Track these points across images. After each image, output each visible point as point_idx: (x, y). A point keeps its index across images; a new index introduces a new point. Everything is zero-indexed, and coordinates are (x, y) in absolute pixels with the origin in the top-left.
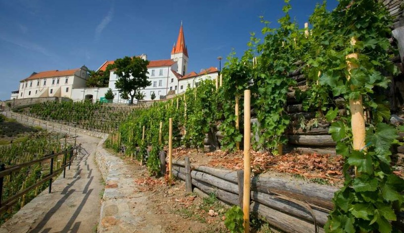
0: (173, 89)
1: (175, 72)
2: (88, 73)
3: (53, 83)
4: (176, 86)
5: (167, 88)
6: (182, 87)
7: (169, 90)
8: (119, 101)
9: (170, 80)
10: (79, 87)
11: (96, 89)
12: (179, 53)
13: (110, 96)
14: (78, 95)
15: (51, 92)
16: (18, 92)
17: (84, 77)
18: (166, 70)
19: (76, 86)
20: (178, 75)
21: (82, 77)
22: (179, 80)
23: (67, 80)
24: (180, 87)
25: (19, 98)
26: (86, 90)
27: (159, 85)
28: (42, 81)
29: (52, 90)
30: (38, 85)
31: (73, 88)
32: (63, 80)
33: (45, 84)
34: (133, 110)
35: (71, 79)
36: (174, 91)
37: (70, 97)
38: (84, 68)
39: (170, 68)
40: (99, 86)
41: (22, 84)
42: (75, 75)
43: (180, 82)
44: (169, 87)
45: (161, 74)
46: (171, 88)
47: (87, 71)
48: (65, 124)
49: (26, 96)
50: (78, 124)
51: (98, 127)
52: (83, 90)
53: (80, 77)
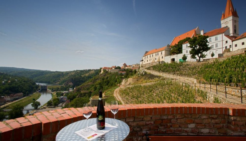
0: (228, 47)
1: (228, 36)
2: (170, 47)
3: (156, 55)
4: (230, 46)
5: (222, 48)
6: (236, 45)
7: (224, 49)
8: (192, 61)
9: (224, 42)
10: (167, 55)
11: (176, 55)
12: (228, 17)
13: (185, 58)
14: (168, 60)
15: (156, 59)
16: (143, 61)
17: (169, 50)
18: (220, 36)
19: (166, 55)
20: (231, 38)
21: (168, 50)
22: (232, 41)
23: (162, 53)
24: (234, 46)
25: (144, 64)
26: (171, 57)
27: (216, 47)
28: (152, 55)
29: (156, 58)
30: (150, 57)
31: (165, 56)
32: (160, 53)
33: (153, 56)
34: (202, 65)
35: (164, 52)
36: (229, 49)
37: (164, 61)
38: (169, 46)
39: (223, 34)
40: (177, 53)
41: (144, 58)
42: (165, 50)
43: (233, 42)
44: (224, 46)
45: (216, 39)
46: (226, 47)
47: (169, 47)
48: (169, 74)
49: (146, 63)
50: (174, 73)
51: (185, 75)
52: (170, 56)
53: (167, 50)
